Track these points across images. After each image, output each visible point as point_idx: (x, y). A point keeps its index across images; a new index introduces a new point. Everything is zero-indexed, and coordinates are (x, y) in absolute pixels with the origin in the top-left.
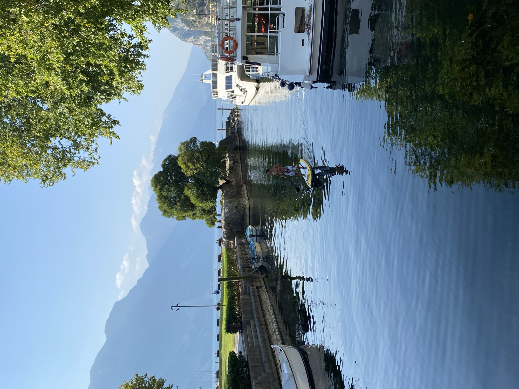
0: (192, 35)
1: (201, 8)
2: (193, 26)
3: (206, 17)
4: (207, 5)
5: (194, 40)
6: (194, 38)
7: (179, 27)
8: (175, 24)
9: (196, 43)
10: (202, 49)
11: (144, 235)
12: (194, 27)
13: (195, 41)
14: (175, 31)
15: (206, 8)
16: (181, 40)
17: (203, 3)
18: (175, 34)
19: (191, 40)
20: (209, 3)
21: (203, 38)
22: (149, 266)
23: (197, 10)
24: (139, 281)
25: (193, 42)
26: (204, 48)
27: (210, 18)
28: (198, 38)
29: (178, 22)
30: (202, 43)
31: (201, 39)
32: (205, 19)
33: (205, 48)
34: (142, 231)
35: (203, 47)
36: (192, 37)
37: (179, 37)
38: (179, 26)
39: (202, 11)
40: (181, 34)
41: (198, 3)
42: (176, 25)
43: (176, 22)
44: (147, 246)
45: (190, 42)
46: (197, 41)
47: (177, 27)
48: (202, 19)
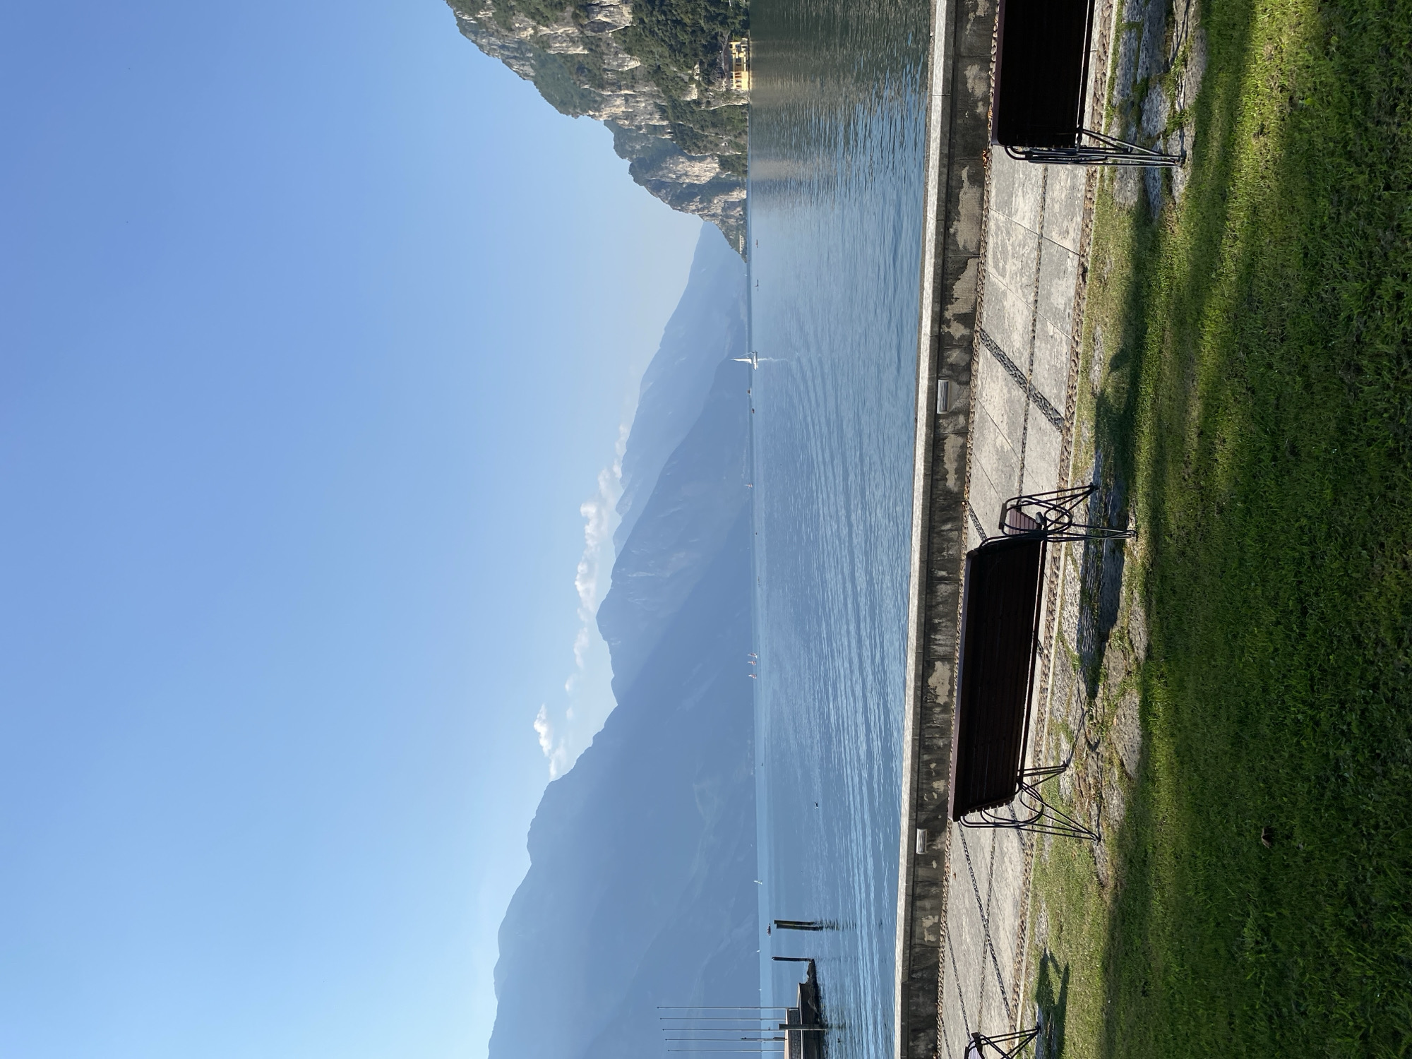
0: (695, 195)
1: (710, 57)
2: (696, 145)
3: (722, 78)
4: (724, 47)
5: (700, 206)
6: (701, 202)
7: (668, 180)
8: (660, 173)
9: (706, 212)
10: (720, 225)
11: (605, 638)
12: (699, 147)
13: (703, 209)
14: (660, 191)
15: (722, 54)
16: (674, 209)
17: (716, 45)
18: (660, 197)
19: (694, 208)
20: (730, 39)
21: (720, 201)
22: (616, 705)
23: (701, 63)
24: (597, 738)
25: (698, 210)
26: (723, 222)
27: (732, 77)
28: (710, 201)
29: (666, 168)
30: (719, 211)
31: (715, 202)
32: (721, 83)
33: (725, 222)
34: (601, 629)
35: (722, 220)
36: (697, 199)
37: (669, 203)
38: (668, 177)
39: (713, 64)
40: (672, 197)
41: (704, 46)
42: (661, 177)
43: (662, 169)
44: (612, 662)
45: (694, 211)
46: (707, 208)
47: (663, 180)
48: (713, 84)
